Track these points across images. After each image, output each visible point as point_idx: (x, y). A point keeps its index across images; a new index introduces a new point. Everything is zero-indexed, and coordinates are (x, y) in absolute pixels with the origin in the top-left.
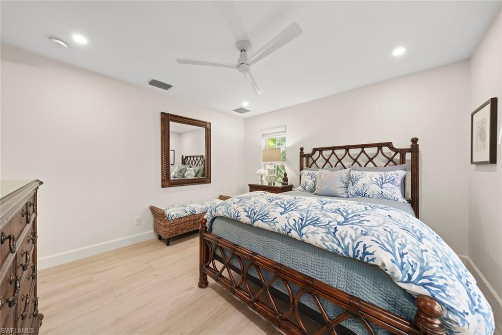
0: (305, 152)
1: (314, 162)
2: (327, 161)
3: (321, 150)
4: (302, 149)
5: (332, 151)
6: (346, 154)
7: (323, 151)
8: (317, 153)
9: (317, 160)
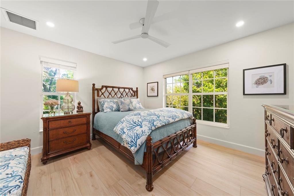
0: (96, 87)
1: (103, 94)
2: (110, 94)
3: (107, 87)
4: (94, 85)
5: (112, 88)
6: (118, 91)
7: (108, 88)
8: (104, 89)
9: (104, 93)
